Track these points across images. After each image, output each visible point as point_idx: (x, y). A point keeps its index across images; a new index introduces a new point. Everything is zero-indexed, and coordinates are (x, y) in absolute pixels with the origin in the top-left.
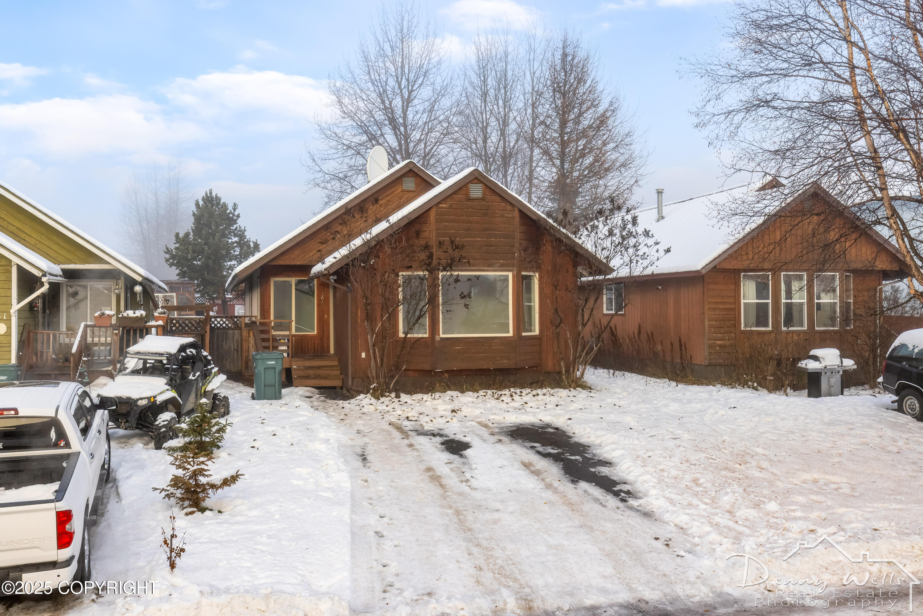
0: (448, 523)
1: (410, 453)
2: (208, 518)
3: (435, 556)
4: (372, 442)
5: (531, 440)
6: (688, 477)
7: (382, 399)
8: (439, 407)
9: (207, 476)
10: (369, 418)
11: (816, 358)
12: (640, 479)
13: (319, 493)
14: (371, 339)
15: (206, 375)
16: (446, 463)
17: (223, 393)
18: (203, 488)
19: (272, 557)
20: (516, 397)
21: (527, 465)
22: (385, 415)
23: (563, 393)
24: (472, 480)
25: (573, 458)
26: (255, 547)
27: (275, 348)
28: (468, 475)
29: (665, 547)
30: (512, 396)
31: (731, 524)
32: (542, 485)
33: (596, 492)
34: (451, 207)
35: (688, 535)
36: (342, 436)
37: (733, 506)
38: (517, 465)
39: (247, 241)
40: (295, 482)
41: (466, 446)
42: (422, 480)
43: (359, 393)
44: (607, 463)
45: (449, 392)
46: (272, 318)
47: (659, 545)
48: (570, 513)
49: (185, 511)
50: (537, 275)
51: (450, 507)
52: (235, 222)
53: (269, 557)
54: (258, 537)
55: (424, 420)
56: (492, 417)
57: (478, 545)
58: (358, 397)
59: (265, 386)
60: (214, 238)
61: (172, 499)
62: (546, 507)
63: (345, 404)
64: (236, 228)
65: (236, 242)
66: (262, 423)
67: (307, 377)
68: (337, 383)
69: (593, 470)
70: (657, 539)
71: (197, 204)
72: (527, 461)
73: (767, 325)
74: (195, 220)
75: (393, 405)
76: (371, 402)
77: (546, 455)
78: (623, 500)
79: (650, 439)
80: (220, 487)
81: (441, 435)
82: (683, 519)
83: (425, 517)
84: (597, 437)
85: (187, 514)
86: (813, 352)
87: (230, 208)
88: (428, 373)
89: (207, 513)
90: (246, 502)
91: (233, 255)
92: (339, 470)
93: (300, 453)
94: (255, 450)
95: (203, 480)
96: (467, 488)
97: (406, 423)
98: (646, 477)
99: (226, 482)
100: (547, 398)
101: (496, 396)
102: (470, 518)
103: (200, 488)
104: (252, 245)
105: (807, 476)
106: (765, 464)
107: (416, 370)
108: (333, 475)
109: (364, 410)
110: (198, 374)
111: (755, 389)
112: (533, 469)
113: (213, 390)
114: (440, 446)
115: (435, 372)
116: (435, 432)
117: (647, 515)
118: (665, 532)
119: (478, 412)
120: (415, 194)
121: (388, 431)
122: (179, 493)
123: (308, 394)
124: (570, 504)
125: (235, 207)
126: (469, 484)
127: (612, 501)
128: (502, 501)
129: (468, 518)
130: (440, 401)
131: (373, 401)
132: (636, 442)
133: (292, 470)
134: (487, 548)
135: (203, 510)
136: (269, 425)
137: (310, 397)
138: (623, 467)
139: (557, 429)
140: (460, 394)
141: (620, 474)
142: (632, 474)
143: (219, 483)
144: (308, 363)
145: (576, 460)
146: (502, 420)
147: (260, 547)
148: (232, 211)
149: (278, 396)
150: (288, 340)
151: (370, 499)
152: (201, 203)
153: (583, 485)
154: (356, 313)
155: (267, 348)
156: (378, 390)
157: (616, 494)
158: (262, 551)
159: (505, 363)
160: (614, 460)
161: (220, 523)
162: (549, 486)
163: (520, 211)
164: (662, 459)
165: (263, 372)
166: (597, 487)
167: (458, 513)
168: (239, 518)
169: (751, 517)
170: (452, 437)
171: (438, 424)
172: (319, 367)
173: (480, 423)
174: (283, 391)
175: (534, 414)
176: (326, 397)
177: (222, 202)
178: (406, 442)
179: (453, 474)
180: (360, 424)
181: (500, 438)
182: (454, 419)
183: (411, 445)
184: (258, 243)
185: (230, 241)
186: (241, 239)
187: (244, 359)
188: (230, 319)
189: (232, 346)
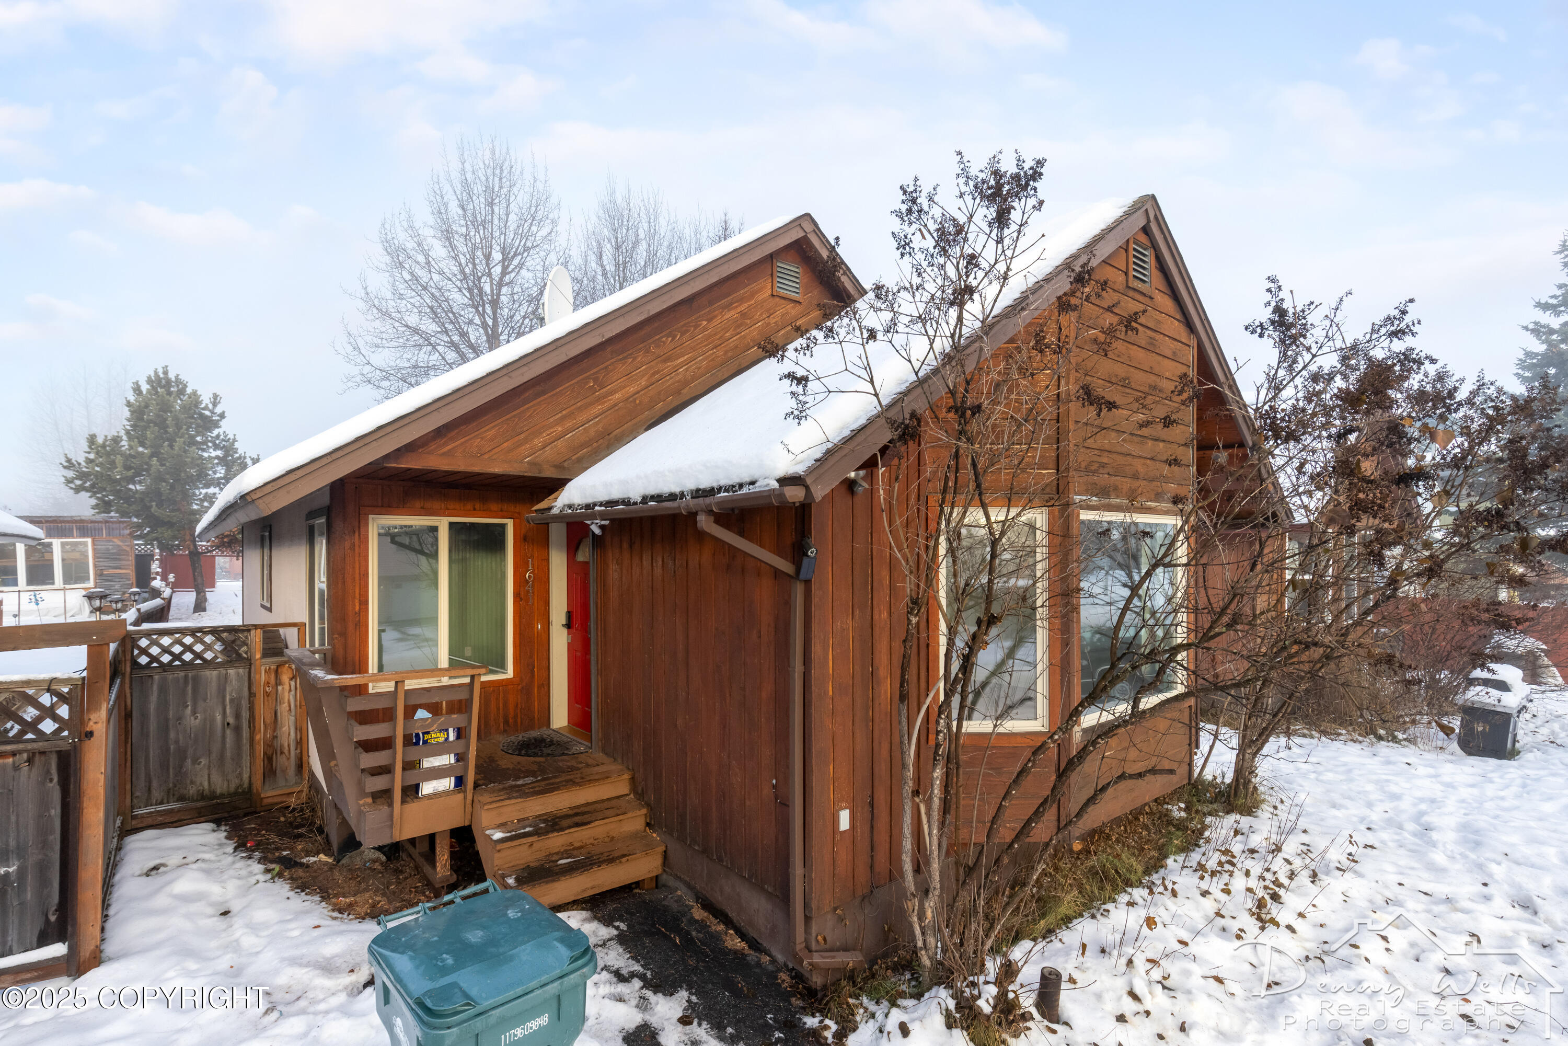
39: (240, 458)
52: (216, 425)
60: (171, 446)
64: (218, 436)
65: (217, 457)
71: (137, 389)
74: (132, 412)
87: (206, 399)
91: (213, 479)
104: (247, 455)
125: (216, 400)
148: (210, 406)
152: (145, 387)
177: (189, 390)
185: (205, 455)
186: (227, 454)
187: (260, 749)
188: (208, 639)
189: (219, 718)
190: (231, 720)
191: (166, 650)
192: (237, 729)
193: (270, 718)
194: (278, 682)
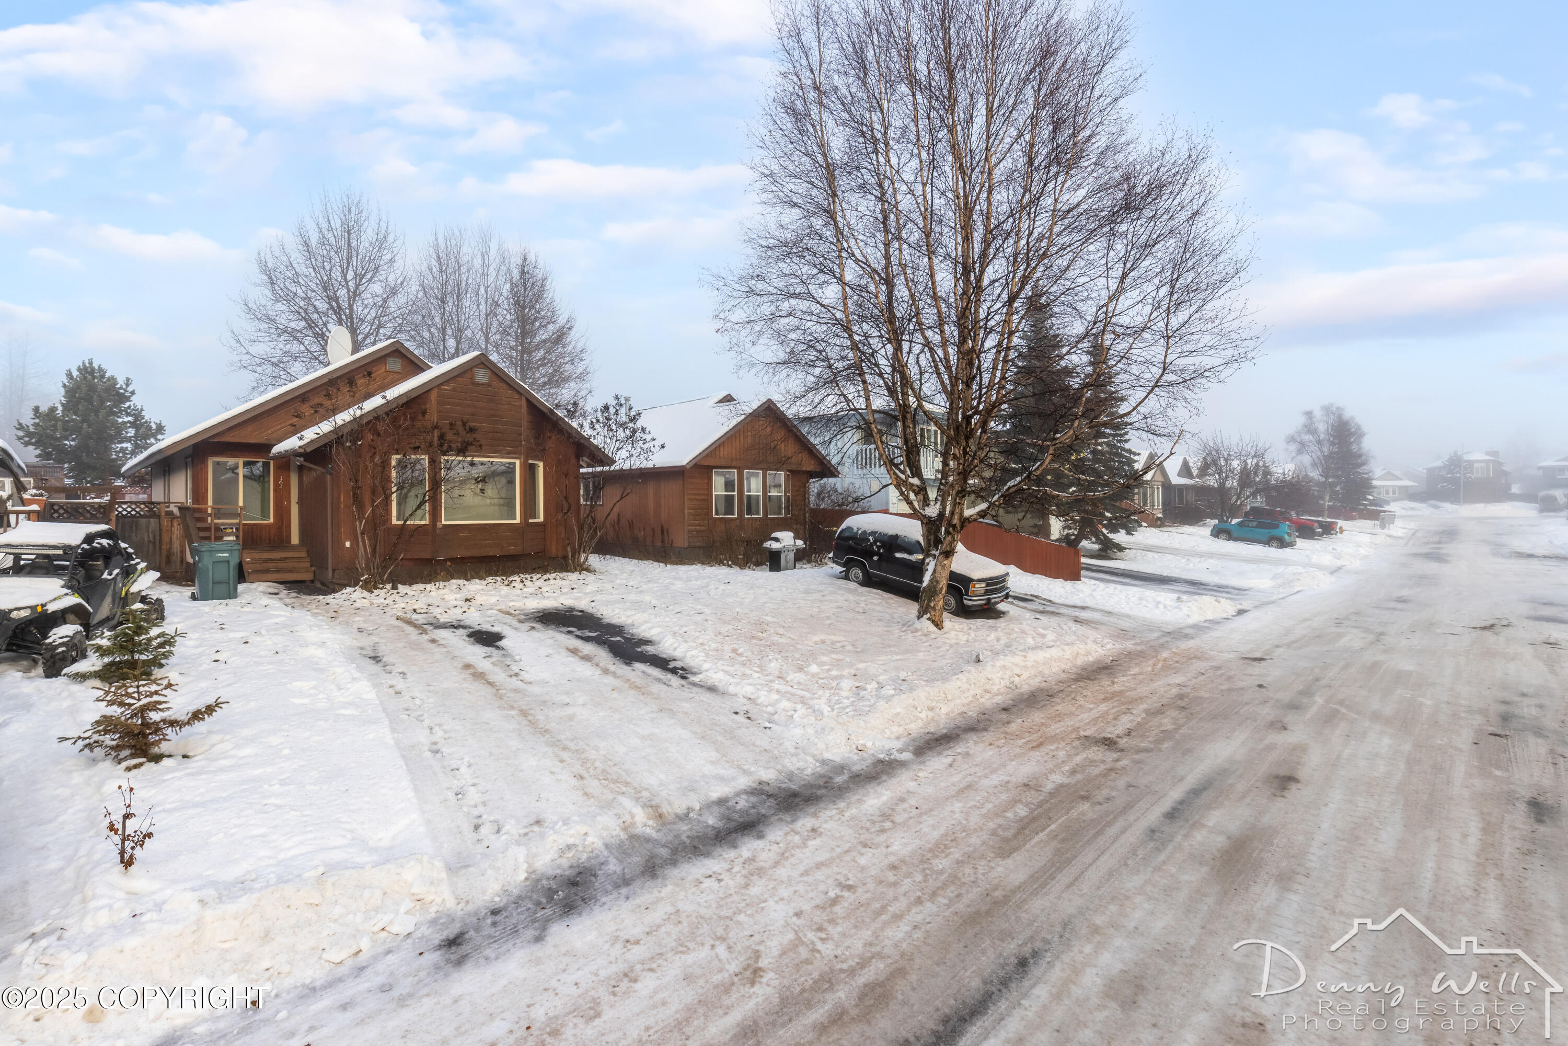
0: (518, 727)
1: (437, 650)
2: (170, 770)
3: (522, 771)
4: (383, 641)
5: (564, 625)
6: (727, 648)
7: (376, 592)
8: (446, 597)
9: (161, 710)
10: (368, 614)
11: (777, 540)
12: (689, 654)
13: (337, 712)
14: (360, 526)
15: (128, 573)
16: (485, 658)
17: (154, 595)
18: (156, 728)
19: (298, 813)
20: (527, 583)
21: (574, 651)
22: (386, 609)
23: (574, 576)
24: (522, 673)
25: (614, 639)
26: (265, 802)
27: (219, 538)
28: (515, 669)
29: (748, 721)
30: (522, 582)
31: (789, 689)
32: (599, 672)
33: (655, 672)
34: (454, 390)
35: (757, 704)
36: (341, 637)
37: (781, 672)
38: (564, 653)
39: (146, 422)
40: (297, 701)
41: (498, 637)
42: (465, 679)
43: (344, 586)
44: (648, 642)
45: (453, 581)
46: (210, 503)
47: (741, 718)
48: (642, 697)
49: (125, 764)
50: (541, 464)
51: (512, 708)
52: (128, 399)
53: (293, 813)
54: (266, 787)
55: (436, 612)
56: (511, 604)
57: (565, 748)
58: (344, 591)
59: (214, 583)
60: (96, 415)
61: (97, 750)
62: (615, 694)
63: (329, 598)
64: (129, 407)
65: (129, 422)
66: (221, 629)
67: (267, 571)
68: (308, 576)
69: (639, 650)
70: (736, 713)
71: (70, 375)
72: (571, 647)
73: (733, 514)
74: (67, 392)
75: (392, 598)
76: (363, 595)
77: (587, 639)
78: (683, 678)
79: (678, 615)
80: (188, 723)
81: (464, 627)
82: (749, 690)
83: (487, 723)
84: (628, 617)
85: (129, 769)
86: (774, 535)
87: (121, 382)
88: (428, 561)
89: (166, 762)
90: (228, 737)
91: (126, 437)
92: (354, 679)
93: (292, 662)
94: (221, 666)
95: (155, 716)
96: (520, 683)
97: (415, 616)
98: (694, 652)
99: (197, 716)
100: (559, 582)
101: (506, 582)
102: (541, 717)
103: (149, 728)
104: (154, 427)
105: (817, 638)
106: (781, 631)
107: (411, 560)
108: (349, 686)
109: (357, 605)
110: (116, 571)
111: (729, 566)
112: (580, 654)
113: (140, 591)
114: (468, 639)
115: (436, 561)
116: (455, 623)
117: (712, 689)
118: (740, 704)
119: (494, 600)
120: (400, 376)
121: (398, 627)
122: (109, 740)
123: (273, 591)
124: (637, 688)
125: (128, 382)
126: (520, 678)
127: (675, 681)
128: (567, 693)
129: (538, 717)
130: (446, 590)
131: (366, 594)
132: (667, 619)
133: (289, 686)
134: (577, 751)
135: (157, 758)
136: (233, 631)
137: (277, 594)
138: (667, 645)
139: (582, 611)
140: (466, 583)
141: (667, 651)
142: (678, 650)
143: (185, 718)
144: (266, 555)
145: (619, 641)
146: (523, 607)
147: (273, 800)
148: (124, 386)
149: (232, 594)
150: (237, 529)
151: (407, 710)
152: (76, 374)
153: (638, 666)
154: (339, 498)
155: (208, 538)
156: (370, 582)
157: (674, 671)
158: (278, 807)
159: (512, 550)
160: (653, 638)
161: (193, 774)
162: (606, 671)
163: (528, 400)
164: (698, 634)
165: (210, 567)
166: (652, 667)
167: (524, 713)
168: (223, 763)
169: (802, 681)
170: (477, 628)
171: (454, 615)
172: (282, 560)
173: (500, 611)
174: (241, 587)
175: (555, 599)
176: (298, 593)
177: (107, 375)
178: (425, 637)
179: (496, 669)
180: (359, 621)
181: (534, 625)
182: (472, 608)
183: (433, 641)
184: (163, 424)
185: (120, 420)
186: (136, 419)
187: (164, 553)
188: (142, 506)
189: (146, 539)
190: (151, 539)
191: (125, 510)
192: (154, 543)
193: (168, 540)
194: (172, 526)
